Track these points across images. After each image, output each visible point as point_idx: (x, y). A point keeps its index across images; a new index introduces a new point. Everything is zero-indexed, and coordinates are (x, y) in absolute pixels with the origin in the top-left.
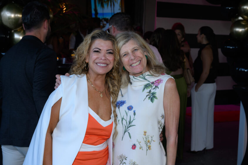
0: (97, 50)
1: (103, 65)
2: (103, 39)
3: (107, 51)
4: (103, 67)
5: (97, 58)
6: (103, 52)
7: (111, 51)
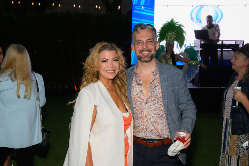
0: (105, 60)
1: (112, 72)
2: (108, 50)
3: (113, 59)
4: (112, 73)
5: (106, 67)
6: (110, 61)
7: (116, 59)
